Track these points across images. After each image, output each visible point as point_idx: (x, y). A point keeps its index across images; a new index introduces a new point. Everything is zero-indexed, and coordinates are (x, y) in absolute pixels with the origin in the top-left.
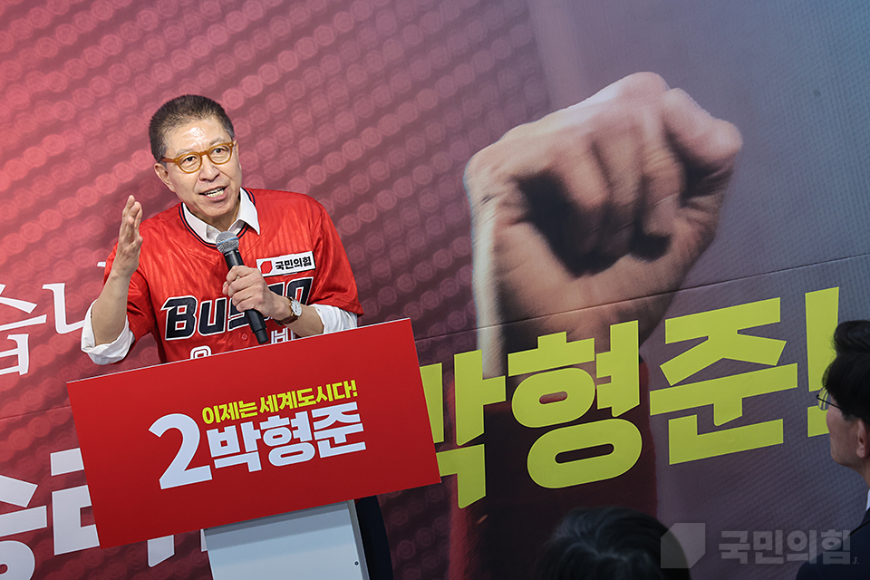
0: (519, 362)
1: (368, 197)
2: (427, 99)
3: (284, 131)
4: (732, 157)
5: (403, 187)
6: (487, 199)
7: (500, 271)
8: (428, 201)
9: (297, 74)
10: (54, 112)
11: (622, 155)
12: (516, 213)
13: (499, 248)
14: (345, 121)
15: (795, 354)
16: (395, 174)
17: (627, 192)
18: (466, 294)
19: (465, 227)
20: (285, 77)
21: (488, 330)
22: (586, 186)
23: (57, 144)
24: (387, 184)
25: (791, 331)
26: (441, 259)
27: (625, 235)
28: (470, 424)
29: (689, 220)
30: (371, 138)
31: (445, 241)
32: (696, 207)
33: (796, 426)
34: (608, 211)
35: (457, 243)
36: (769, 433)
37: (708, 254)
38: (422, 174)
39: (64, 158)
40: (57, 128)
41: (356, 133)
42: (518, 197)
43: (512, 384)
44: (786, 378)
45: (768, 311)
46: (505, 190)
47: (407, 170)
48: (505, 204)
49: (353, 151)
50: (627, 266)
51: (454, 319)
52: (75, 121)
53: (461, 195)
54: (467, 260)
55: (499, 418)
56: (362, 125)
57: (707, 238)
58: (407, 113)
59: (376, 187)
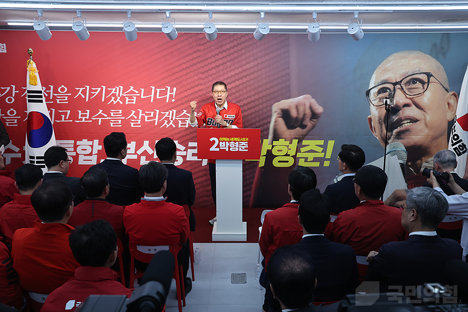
0: (275, 143)
1: (254, 107)
2: (268, 92)
3: (241, 93)
4: (321, 113)
5: (261, 107)
6: (275, 112)
7: (275, 126)
8: (265, 110)
9: (246, 83)
10: (201, 81)
11: (301, 109)
12: (280, 116)
13: (276, 121)
14: (252, 93)
15: (324, 151)
16: (259, 104)
17: (301, 116)
18: (268, 128)
19: (270, 116)
20: (243, 83)
21: (271, 136)
22: (294, 113)
23: (200, 87)
24: (258, 106)
25: (325, 147)
26: (265, 121)
27: (299, 124)
28: (264, 152)
29: (311, 123)
30: (257, 97)
31: (266, 118)
32: (313, 121)
33: (321, 164)
34: (297, 118)
35: (268, 119)
36: (317, 164)
37: (313, 130)
38: (264, 105)
39: (201, 90)
40: (201, 84)
41: (254, 95)
42: (281, 113)
43: (273, 147)
44: (322, 155)
45: (321, 142)
46: (279, 111)
47: (262, 104)
48: (278, 114)
49: (253, 98)
50: (298, 129)
51: (265, 133)
52: (205, 84)
53: (271, 110)
54: (270, 122)
55: (269, 152)
56: (255, 94)
57: (313, 127)
58: (264, 93)
59: (256, 106)
